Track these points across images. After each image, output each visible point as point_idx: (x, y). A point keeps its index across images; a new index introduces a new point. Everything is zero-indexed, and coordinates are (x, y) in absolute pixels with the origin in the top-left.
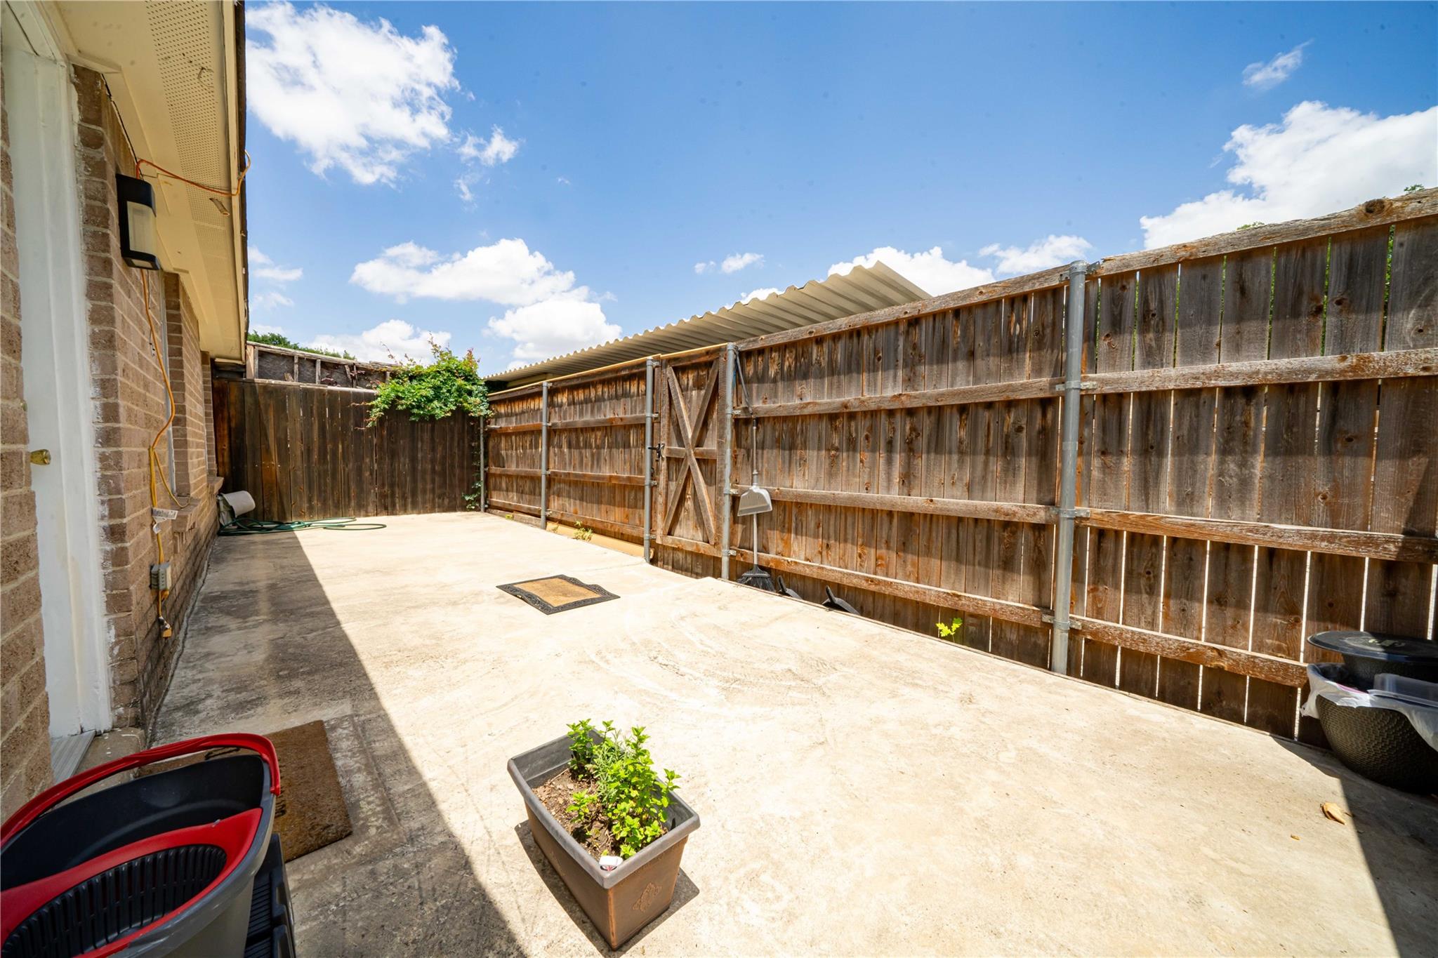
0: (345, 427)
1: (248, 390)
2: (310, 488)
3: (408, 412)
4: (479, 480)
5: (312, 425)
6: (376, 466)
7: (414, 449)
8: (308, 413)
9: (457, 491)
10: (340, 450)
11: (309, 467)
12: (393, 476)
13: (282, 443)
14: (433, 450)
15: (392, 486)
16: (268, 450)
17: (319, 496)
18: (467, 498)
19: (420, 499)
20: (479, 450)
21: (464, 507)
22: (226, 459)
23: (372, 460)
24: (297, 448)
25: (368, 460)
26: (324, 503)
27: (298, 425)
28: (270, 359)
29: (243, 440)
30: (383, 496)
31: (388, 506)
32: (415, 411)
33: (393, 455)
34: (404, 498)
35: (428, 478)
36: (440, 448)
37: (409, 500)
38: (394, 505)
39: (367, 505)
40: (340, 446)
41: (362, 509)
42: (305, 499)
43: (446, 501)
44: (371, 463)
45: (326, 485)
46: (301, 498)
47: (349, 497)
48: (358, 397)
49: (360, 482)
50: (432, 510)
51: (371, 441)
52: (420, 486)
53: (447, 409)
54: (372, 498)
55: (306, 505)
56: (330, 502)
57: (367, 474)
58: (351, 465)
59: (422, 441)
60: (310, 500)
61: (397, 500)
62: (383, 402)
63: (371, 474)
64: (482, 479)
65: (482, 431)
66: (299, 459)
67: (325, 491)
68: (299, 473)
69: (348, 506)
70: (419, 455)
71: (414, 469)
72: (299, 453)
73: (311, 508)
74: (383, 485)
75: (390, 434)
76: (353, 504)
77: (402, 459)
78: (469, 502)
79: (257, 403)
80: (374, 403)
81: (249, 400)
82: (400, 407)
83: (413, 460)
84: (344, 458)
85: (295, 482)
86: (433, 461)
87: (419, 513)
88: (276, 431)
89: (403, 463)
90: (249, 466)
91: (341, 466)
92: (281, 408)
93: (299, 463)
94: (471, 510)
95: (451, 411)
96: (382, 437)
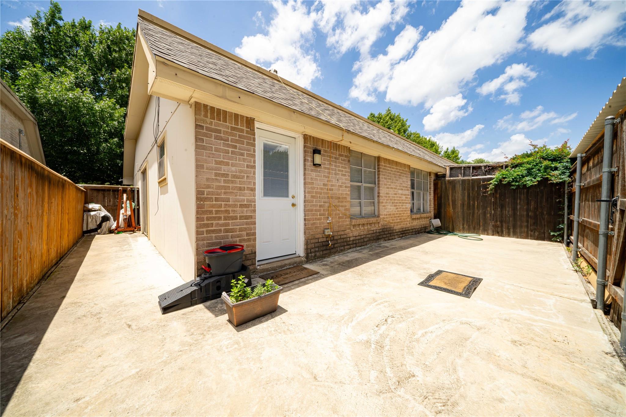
0: (479, 194)
1: (443, 183)
2: (463, 220)
3: (509, 183)
4: (563, 223)
5: (464, 194)
6: (493, 212)
7: (515, 204)
8: (464, 189)
9: (546, 228)
10: (476, 204)
11: (463, 211)
12: (502, 217)
13: (454, 202)
14: (528, 204)
15: (501, 222)
16: (449, 204)
17: (467, 223)
18: (552, 234)
19: (518, 230)
20: (564, 204)
21: (550, 239)
22: (437, 208)
23: (491, 209)
24: (459, 203)
25: (489, 209)
26: (469, 226)
27: (459, 195)
28: (454, 170)
29: (441, 201)
30: (495, 226)
31: (499, 231)
32: (513, 184)
33: (502, 207)
34: (509, 229)
35: (524, 219)
36: (533, 203)
37: (512, 230)
38: (502, 232)
39: (488, 230)
40: (476, 202)
41: (485, 231)
42: (461, 224)
43: (537, 234)
44: (490, 210)
45: (469, 219)
46: (460, 224)
47: (480, 225)
48: (484, 180)
49: (485, 219)
50: (526, 237)
51: (491, 200)
52: (518, 223)
53: (535, 180)
54: (490, 227)
55: (461, 227)
56: (471, 227)
57: (489, 215)
58: (481, 211)
59: (520, 199)
60: (463, 225)
61: (504, 229)
62: (496, 181)
63: (491, 215)
64: (566, 222)
65: (566, 192)
66: (460, 208)
67: (469, 222)
68: (459, 213)
69: (479, 229)
70: (518, 207)
71: (515, 214)
72: (460, 205)
73: (463, 228)
74: (497, 221)
75: (500, 196)
76: (481, 229)
77: (507, 209)
78: (554, 236)
79: (446, 187)
80: (491, 182)
81: (444, 186)
82: (504, 183)
83: (514, 209)
84: (477, 208)
85: (458, 217)
86: (528, 210)
87: (518, 238)
88: (452, 197)
89: (508, 211)
90: (443, 210)
91: (476, 211)
92: (454, 188)
93: (459, 210)
94: (556, 241)
95: (538, 181)
96: (496, 198)
